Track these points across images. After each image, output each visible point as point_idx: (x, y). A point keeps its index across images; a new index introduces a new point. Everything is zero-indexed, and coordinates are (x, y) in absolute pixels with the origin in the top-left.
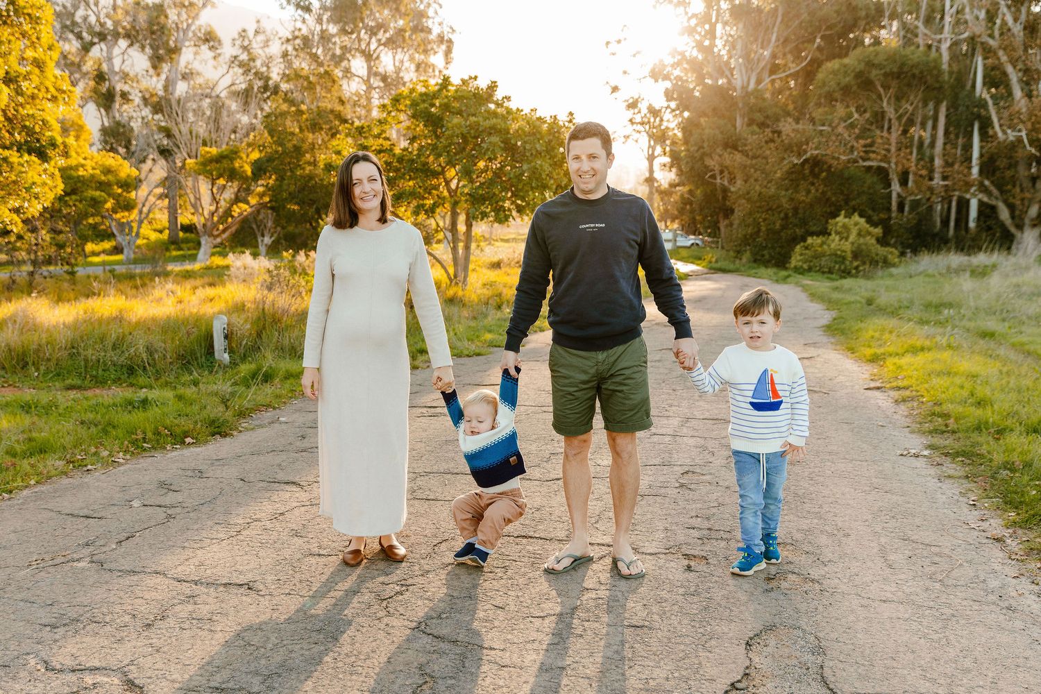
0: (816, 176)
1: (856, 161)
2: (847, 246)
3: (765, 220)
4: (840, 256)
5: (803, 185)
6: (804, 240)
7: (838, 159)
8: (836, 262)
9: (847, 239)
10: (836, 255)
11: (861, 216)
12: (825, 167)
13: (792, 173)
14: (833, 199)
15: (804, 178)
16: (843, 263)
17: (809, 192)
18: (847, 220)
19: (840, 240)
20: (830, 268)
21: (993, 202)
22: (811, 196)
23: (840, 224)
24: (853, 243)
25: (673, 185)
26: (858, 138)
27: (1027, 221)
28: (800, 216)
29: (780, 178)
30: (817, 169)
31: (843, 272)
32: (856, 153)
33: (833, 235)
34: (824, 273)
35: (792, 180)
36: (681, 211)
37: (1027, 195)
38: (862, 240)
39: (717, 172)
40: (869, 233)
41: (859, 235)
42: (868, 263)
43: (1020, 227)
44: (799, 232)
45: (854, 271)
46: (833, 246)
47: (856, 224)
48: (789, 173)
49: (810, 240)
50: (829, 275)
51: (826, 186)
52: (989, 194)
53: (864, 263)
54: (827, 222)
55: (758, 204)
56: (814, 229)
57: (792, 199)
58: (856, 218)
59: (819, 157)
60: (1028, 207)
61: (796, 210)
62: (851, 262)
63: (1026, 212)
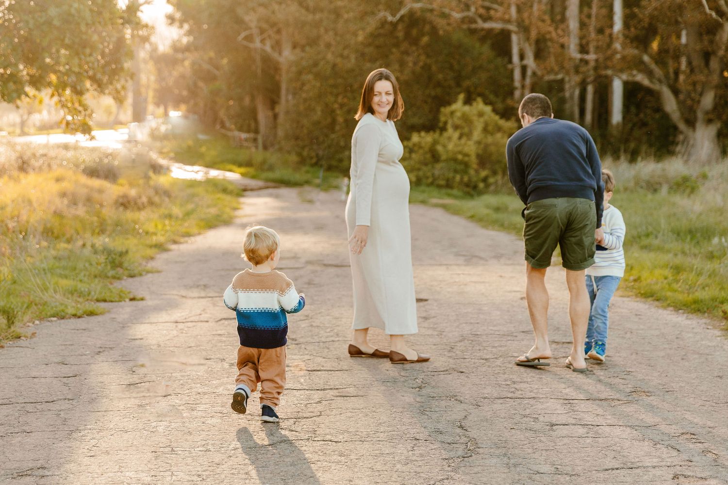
0: (415, 42)
1: (472, 21)
2: (471, 148)
3: (342, 106)
5: (395, 54)
7: (448, 16)
8: (456, 171)
9: (469, 135)
10: (455, 160)
11: (486, 100)
12: (427, 28)
13: (379, 35)
15: (397, 45)
16: (465, 172)
18: (467, 108)
19: (460, 138)
20: (448, 180)
21: (656, 87)
22: (407, 71)
23: (458, 114)
24: (479, 143)
25: (176, 48)
27: (700, 115)
29: (362, 43)
30: (414, 32)
31: (467, 185)
32: (473, 9)
33: (450, 130)
34: (439, 187)
35: (378, 47)
36: (193, 92)
37: (702, 78)
38: (490, 139)
39: (255, 31)
40: (499, 129)
41: (485, 130)
42: (500, 173)
43: (691, 123)
45: (481, 185)
46: (451, 146)
47: (481, 114)
48: (374, 36)
50: (449, 191)
51: (428, 56)
52: (650, 74)
53: (495, 173)
54: (438, 111)
55: (331, 82)
58: (479, 105)
59: (419, 14)
60: (701, 94)
62: (477, 171)
63: (699, 102)
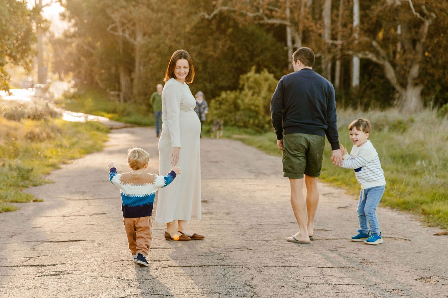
0: (223, 32)
4: (253, 111)
5: (210, 40)
8: (250, 117)
10: (250, 109)
13: (200, 28)
14: (240, 55)
15: (212, 34)
17: (215, 46)
20: (245, 123)
21: (382, 62)
23: (252, 79)
24: (265, 98)
27: (410, 81)
28: (209, 70)
29: (189, 33)
30: (223, 25)
32: (261, 11)
33: (246, 90)
34: (239, 127)
35: (199, 35)
36: (78, 64)
39: (119, 24)
41: (269, 90)
43: (404, 86)
46: (247, 100)
47: (266, 80)
49: (224, 95)
50: (246, 130)
51: (232, 41)
52: (377, 54)
54: (238, 78)
56: (223, 83)
58: (266, 74)
59: (226, 13)
62: (264, 117)
63: (409, 72)
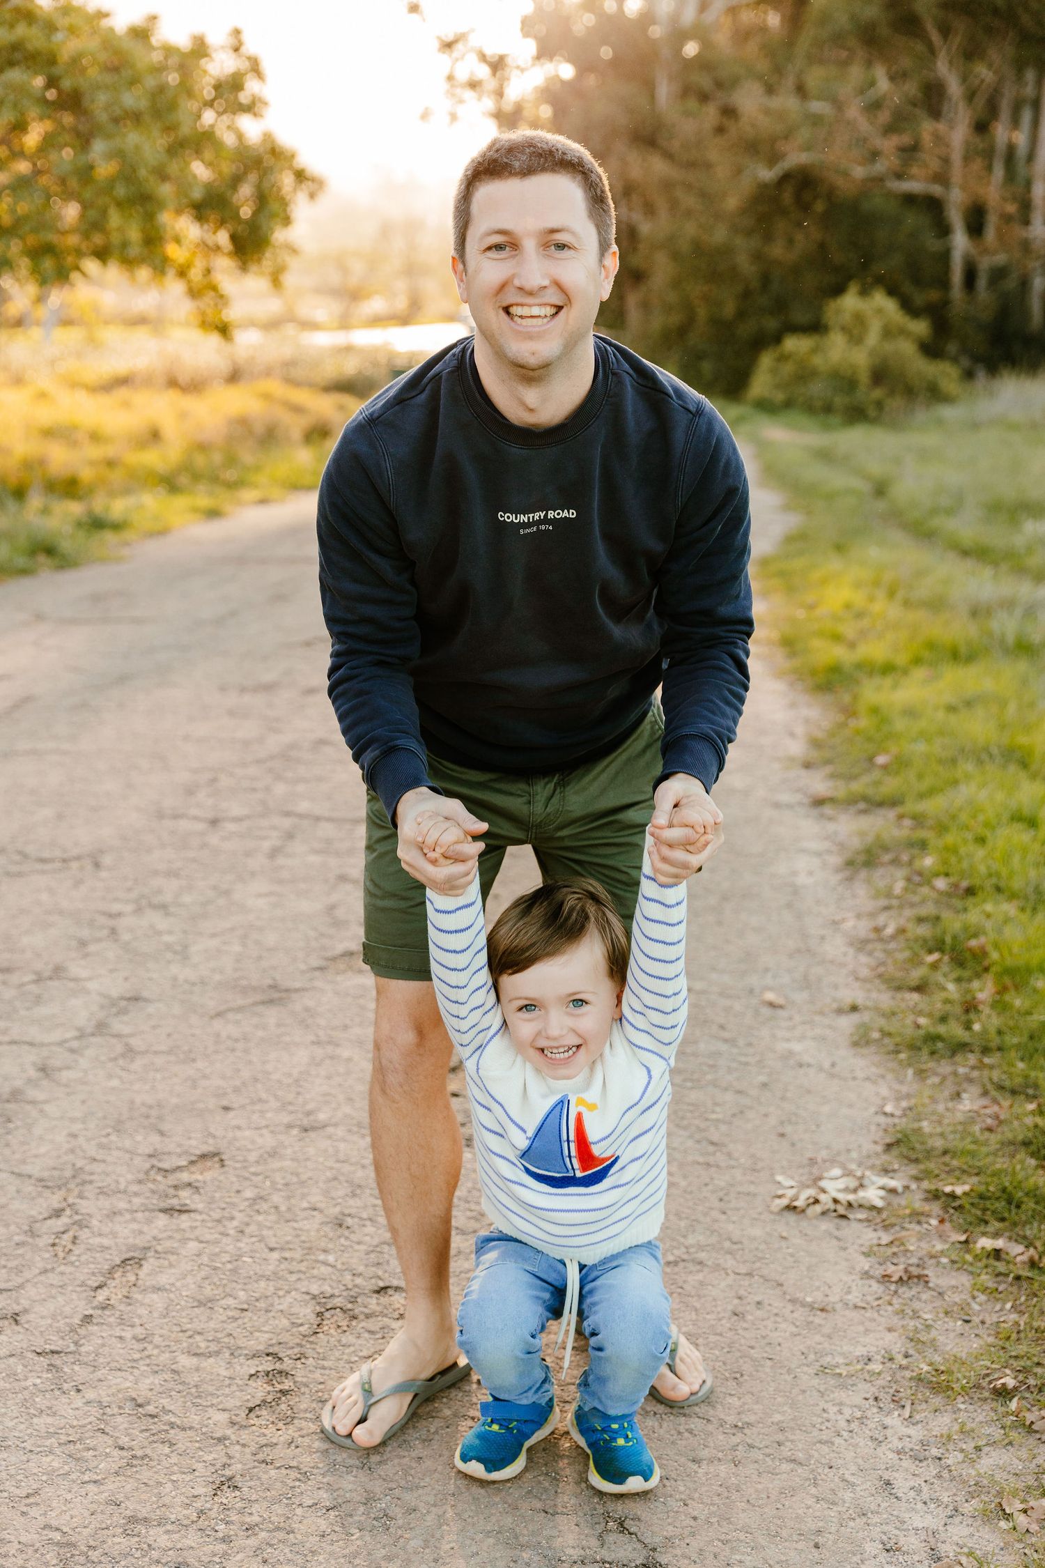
0: (806, 208)
1: (880, 180)
2: (861, 357)
4: (848, 379)
5: (781, 226)
6: (777, 339)
7: (846, 174)
9: (861, 340)
11: (892, 292)
12: (824, 189)
13: (759, 200)
15: (783, 212)
16: (852, 392)
18: (861, 302)
19: (849, 344)
20: (827, 403)
22: (795, 250)
23: (849, 311)
24: (872, 351)
26: (889, 130)
28: (775, 289)
29: (737, 210)
30: (807, 194)
31: (852, 409)
32: (883, 164)
33: (835, 333)
38: (890, 346)
40: (904, 331)
41: (885, 334)
44: (771, 324)
45: (872, 410)
46: (833, 355)
47: (880, 311)
49: (789, 342)
51: (825, 229)
54: (823, 305)
55: (693, 263)
57: (758, 257)
58: (879, 297)
61: (766, 279)
62: (868, 391)
